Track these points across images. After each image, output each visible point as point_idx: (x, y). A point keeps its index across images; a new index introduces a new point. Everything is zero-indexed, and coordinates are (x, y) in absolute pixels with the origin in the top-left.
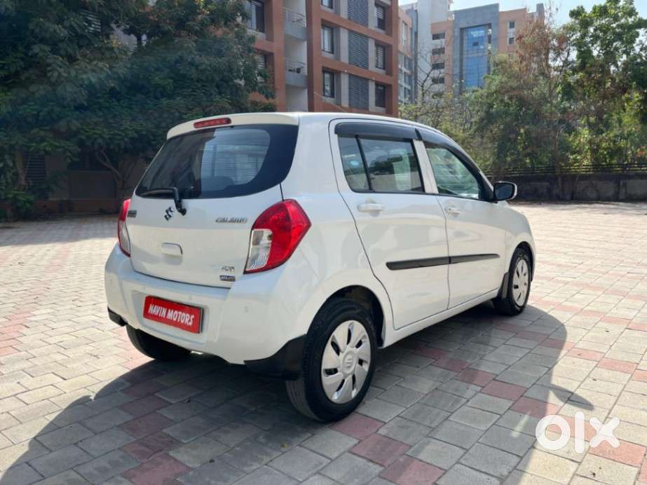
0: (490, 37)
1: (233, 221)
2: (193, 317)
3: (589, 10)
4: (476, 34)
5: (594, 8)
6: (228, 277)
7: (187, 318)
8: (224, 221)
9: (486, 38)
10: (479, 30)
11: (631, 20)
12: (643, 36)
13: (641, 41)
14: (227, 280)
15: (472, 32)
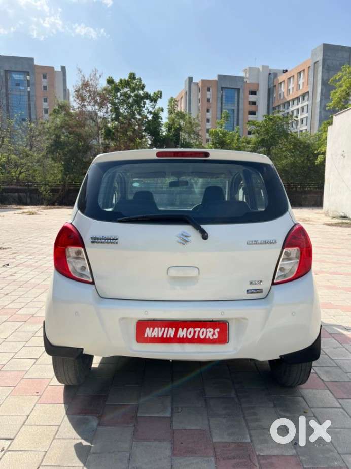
0: (28, 81)
1: (265, 243)
2: (218, 330)
3: (117, 81)
4: (16, 77)
5: (121, 81)
6: (256, 290)
7: (209, 333)
8: (256, 243)
9: (26, 82)
10: (19, 74)
11: (141, 93)
12: (148, 104)
13: (147, 107)
14: (255, 293)
15: (14, 75)
